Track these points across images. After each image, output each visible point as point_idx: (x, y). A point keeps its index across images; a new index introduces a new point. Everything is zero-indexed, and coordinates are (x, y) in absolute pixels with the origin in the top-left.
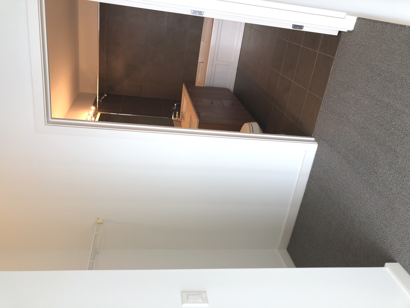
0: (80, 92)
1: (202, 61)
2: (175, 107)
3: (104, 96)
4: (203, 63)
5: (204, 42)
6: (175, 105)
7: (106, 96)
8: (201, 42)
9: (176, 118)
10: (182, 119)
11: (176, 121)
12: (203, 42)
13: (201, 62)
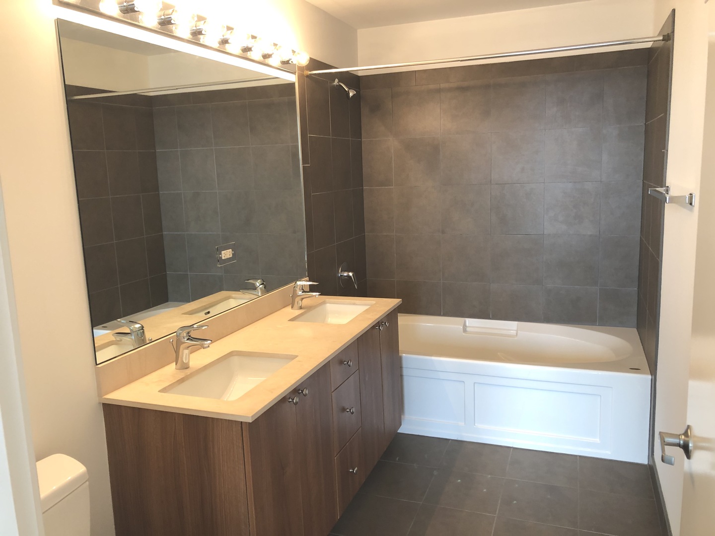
0: (359, 31)
1: (468, 329)
2: (345, 274)
3: (349, 89)
4: (465, 330)
5: (517, 331)
6: (351, 274)
7: (351, 95)
8: (515, 323)
9: (301, 293)
10: (301, 308)
11: (295, 291)
12: (515, 328)
13: (465, 326)
